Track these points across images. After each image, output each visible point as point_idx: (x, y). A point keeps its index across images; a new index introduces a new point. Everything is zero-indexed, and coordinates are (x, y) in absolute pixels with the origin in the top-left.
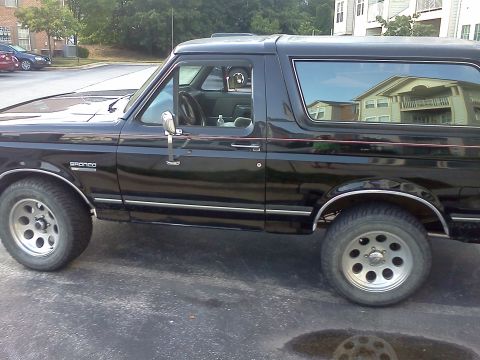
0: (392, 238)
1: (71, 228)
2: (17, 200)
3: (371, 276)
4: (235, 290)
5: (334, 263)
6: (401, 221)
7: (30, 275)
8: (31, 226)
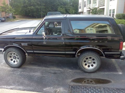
0: (93, 58)
1: (22, 58)
2: (9, 52)
3: (89, 66)
4: (59, 71)
5: (81, 63)
6: (94, 54)
7: (13, 69)
8: (12, 58)
